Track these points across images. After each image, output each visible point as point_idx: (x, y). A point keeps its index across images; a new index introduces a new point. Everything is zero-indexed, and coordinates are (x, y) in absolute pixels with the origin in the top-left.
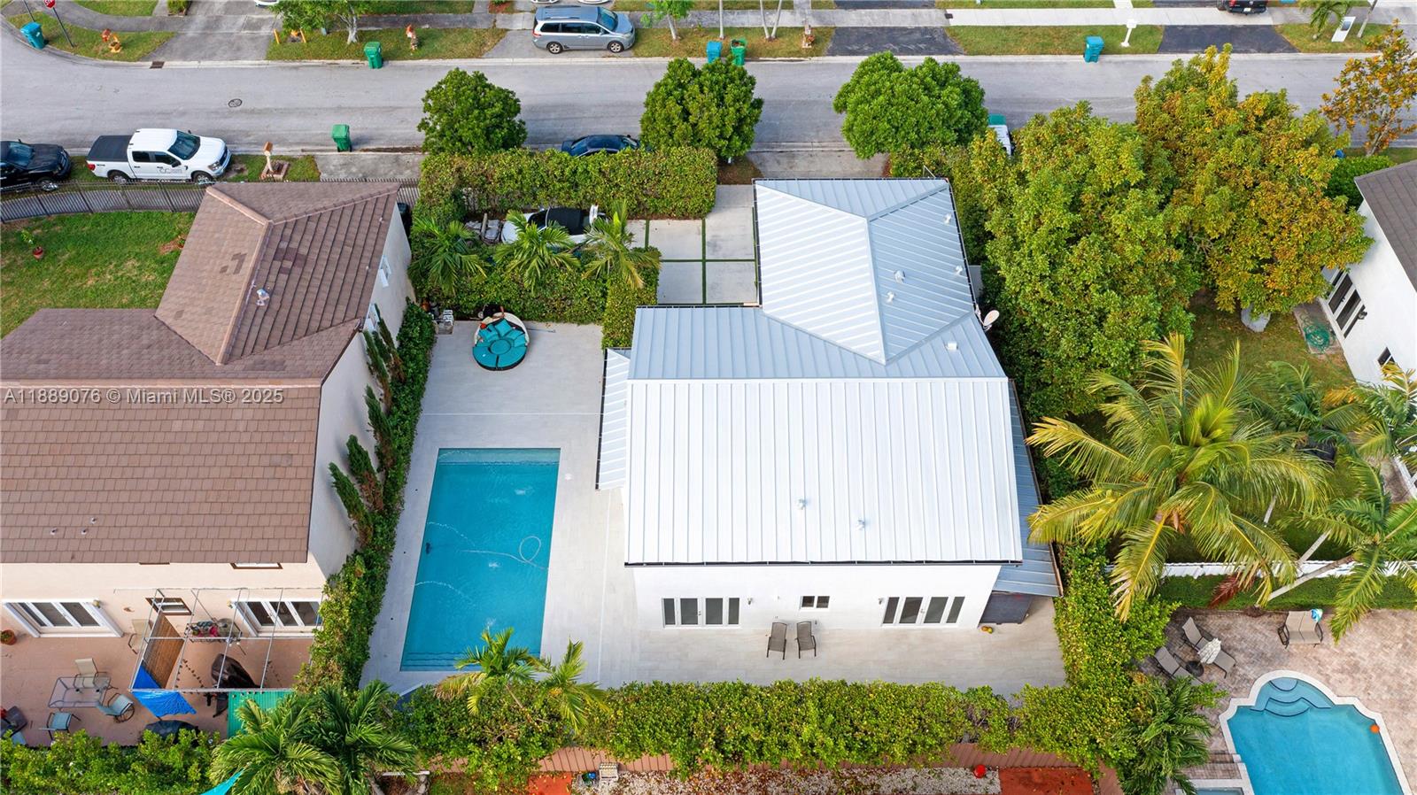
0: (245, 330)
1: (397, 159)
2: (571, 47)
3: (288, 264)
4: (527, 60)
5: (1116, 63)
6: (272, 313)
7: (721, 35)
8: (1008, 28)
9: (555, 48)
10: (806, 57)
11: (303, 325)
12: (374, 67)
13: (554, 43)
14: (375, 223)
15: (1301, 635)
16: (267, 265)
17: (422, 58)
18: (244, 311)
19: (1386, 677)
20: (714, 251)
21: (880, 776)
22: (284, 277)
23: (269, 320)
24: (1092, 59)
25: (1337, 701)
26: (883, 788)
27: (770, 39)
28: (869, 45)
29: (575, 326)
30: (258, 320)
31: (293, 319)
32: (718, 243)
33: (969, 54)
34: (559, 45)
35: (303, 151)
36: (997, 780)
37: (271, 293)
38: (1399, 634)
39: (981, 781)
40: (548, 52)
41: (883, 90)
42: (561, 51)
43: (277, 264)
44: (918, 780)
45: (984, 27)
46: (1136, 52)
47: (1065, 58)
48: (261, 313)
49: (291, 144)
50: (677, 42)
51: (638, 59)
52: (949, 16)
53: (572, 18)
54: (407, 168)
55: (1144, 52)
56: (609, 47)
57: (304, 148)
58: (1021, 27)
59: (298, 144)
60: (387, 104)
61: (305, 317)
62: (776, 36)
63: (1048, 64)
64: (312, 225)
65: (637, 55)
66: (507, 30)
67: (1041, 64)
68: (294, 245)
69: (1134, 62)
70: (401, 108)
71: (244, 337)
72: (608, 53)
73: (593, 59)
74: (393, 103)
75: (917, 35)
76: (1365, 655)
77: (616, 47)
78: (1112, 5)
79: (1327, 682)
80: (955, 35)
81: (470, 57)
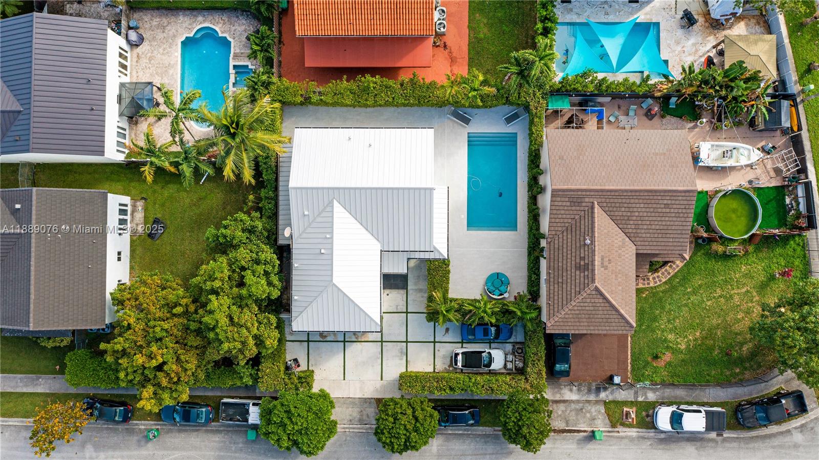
0: (590, 222)
1: (567, 424)
3: (582, 263)
6: (582, 234)
11: (569, 232)
14: (552, 300)
16: (590, 259)
18: (593, 232)
20: (401, 349)
22: (582, 255)
23: (582, 230)
30: (586, 229)
31: (574, 233)
32: (400, 355)
35: (618, 432)
37: (585, 244)
43: (586, 262)
48: (586, 233)
49: (626, 437)
54: (560, 415)
57: (618, 434)
59: (622, 438)
61: (569, 236)
64: (578, 289)
68: (582, 275)
71: (590, 218)
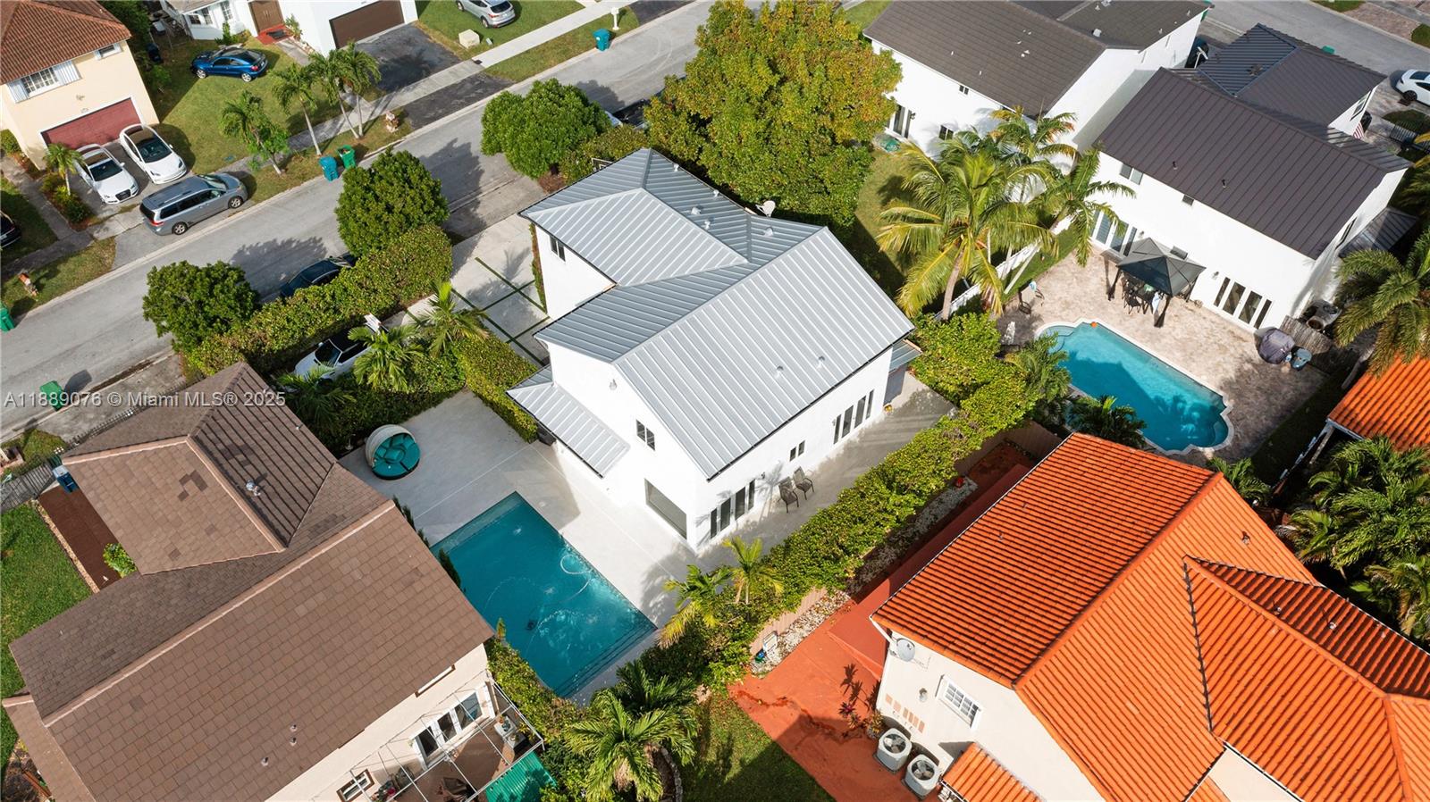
2: (194, 221)
4: (160, 251)
5: (622, 43)
7: (319, 152)
8: (527, 52)
9: (180, 228)
10: (400, 138)
12: (9, 329)
13: (177, 225)
15: (1033, 302)
17: (51, 298)
19: (1084, 299)
21: (913, 526)
24: (606, 46)
25: (1075, 325)
26: (921, 531)
27: (361, 138)
28: (440, 108)
29: (433, 410)
33: (518, 81)
34: (184, 224)
35: (16, 430)
36: (970, 481)
38: (1069, 275)
39: (963, 487)
40: (174, 235)
41: (526, 118)
42: (187, 229)
44: (933, 512)
45: (511, 59)
46: (627, 31)
47: (585, 55)
50: (284, 175)
51: (262, 204)
52: (478, 62)
53: (184, 194)
55: (632, 29)
56: (230, 206)
58: (537, 47)
60: (57, 351)
62: (364, 133)
63: (579, 63)
65: (258, 201)
66: (113, 237)
67: (574, 66)
69: (633, 37)
70: (79, 346)
72: (231, 211)
73: (221, 222)
74: (66, 347)
75: (469, 86)
76: (1065, 295)
77: (237, 202)
78: (581, 7)
79: (1063, 320)
80: (496, 73)
81: (100, 275)
